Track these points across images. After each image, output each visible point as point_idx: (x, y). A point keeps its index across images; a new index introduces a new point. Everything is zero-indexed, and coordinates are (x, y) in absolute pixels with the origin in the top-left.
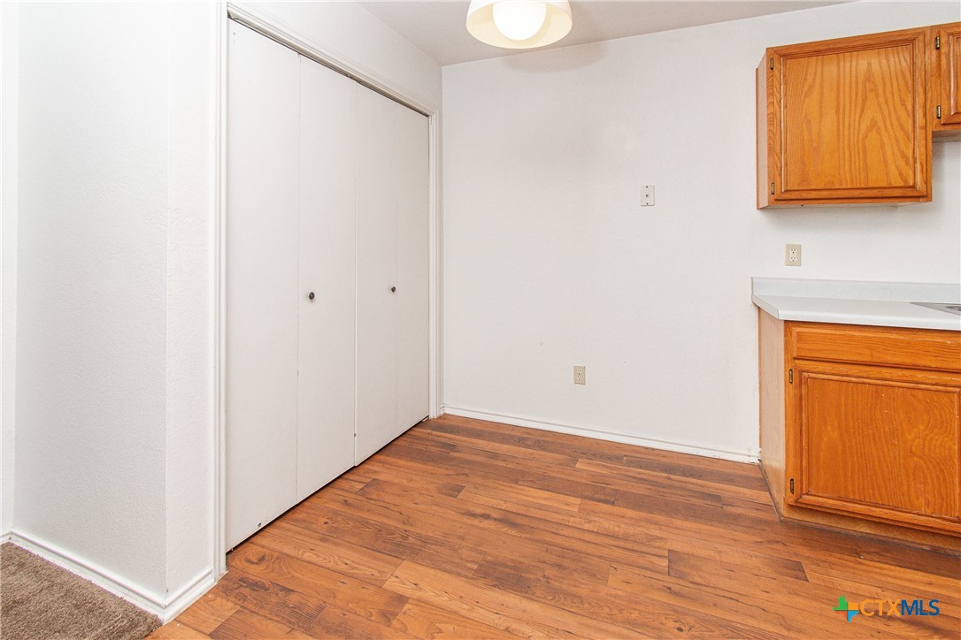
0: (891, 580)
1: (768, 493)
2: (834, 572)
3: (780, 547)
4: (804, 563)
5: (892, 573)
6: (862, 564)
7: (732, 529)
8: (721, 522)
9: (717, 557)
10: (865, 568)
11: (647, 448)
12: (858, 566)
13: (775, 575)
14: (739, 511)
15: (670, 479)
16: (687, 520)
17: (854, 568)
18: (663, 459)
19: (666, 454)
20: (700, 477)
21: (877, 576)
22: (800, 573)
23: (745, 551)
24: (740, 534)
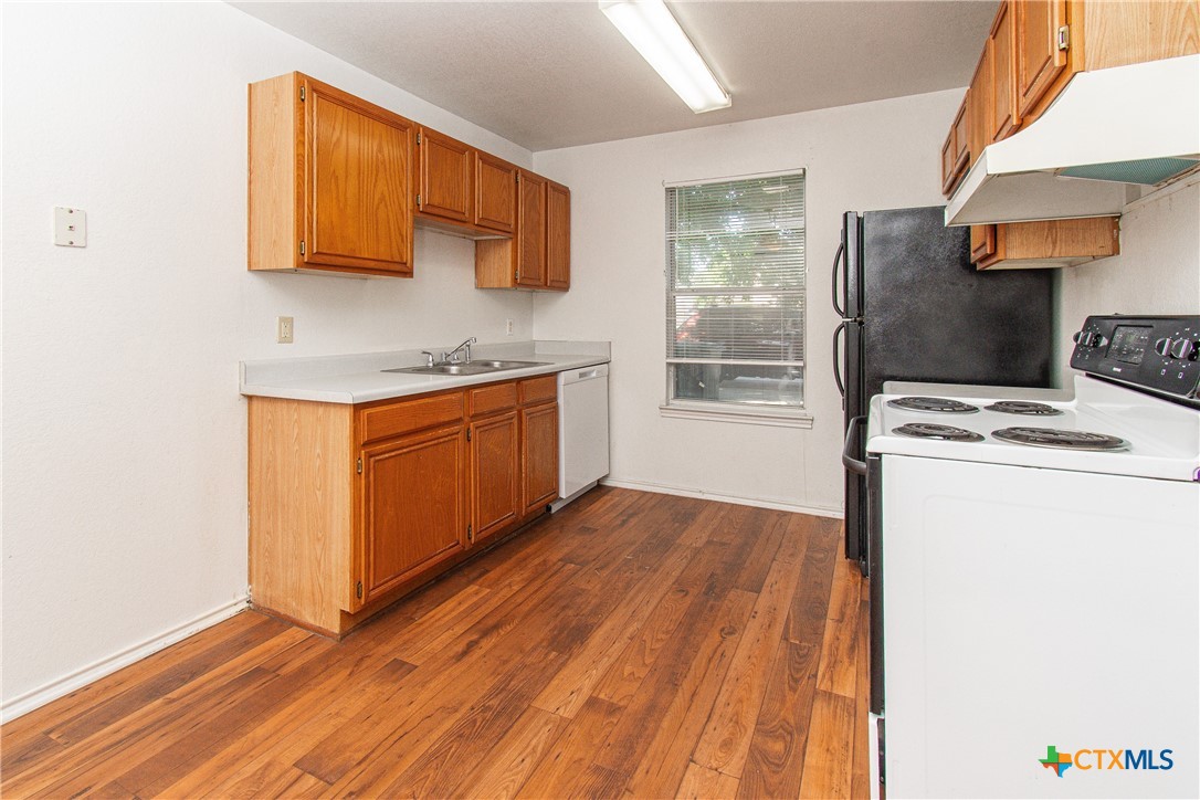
0: (446, 619)
1: (295, 628)
2: (419, 645)
3: (368, 662)
4: (397, 656)
5: (440, 615)
6: (424, 622)
7: (316, 685)
8: (298, 689)
9: (343, 720)
10: (427, 624)
11: (73, 695)
12: (422, 627)
13: (397, 686)
14: (297, 664)
15: (172, 701)
16: (264, 720)
17: (424, 630)
18: (122, 689)
19: (118, 677)
20: (206, 668)
21: (437, 624)
22: (406, 667)
23: (352, 691)
24: (327, 682)
